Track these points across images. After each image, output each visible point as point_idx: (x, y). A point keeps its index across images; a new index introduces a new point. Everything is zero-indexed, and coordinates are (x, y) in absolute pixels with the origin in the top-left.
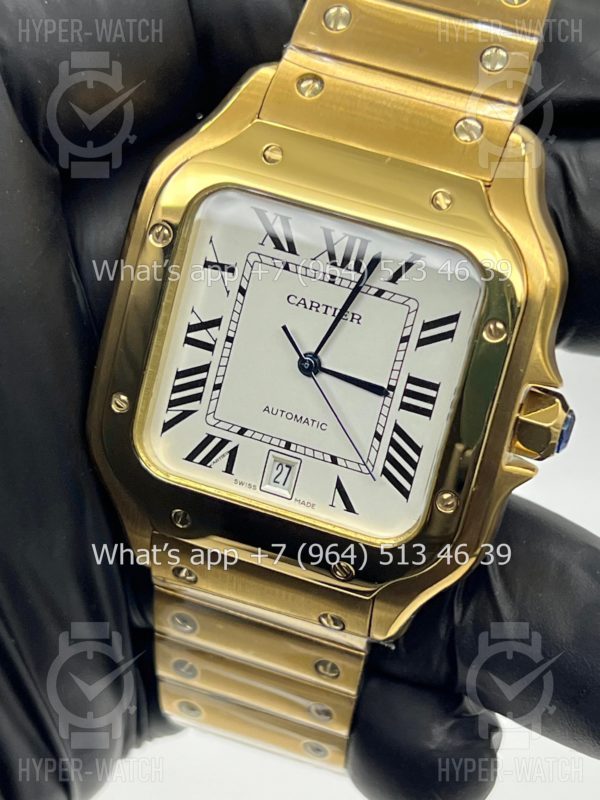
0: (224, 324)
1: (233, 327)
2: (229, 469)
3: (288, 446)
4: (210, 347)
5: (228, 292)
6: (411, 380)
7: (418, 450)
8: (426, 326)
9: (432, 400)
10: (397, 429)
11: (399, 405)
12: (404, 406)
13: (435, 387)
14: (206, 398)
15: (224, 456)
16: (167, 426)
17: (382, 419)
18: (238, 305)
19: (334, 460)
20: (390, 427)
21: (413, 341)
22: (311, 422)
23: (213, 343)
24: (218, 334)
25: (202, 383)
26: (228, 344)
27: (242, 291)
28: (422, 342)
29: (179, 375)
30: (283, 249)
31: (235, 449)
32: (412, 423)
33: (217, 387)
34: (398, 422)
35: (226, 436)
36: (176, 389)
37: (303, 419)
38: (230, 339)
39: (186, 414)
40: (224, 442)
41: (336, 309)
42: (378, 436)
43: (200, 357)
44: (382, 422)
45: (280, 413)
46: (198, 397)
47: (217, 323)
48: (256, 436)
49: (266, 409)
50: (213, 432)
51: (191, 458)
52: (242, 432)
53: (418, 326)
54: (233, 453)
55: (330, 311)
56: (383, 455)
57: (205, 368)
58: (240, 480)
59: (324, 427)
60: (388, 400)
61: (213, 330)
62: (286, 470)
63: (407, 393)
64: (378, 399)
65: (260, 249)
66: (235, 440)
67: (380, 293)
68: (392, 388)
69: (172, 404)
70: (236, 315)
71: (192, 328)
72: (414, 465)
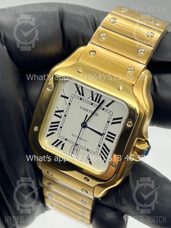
0: (64, 112)
1: (66, 113)
2: (62, 149)
3: (77, 145)
4: (60, 117)
5: (66, 104)
6: (109, 132)
7: (109, 151)
8: (114, 119)
9: (114, 138)
10: (104, 145)
11: (105, 139)
12: (106, 139)
13: (115, 135)
14: (58, 130)
15: (61, 145)
16: (48, 135)
17: (101, 141)
18: (68, 107)
19: (88, 150)
20: (102, 144)
21: (110, 123)
22: (83, 140)
23: (61, 116)
24: (63, 114)
25: (57, 126)
26: (65, 117)
27: (70, 104)
28: (112, 123)
29: (52, 123)
30: (81, 95)
31: (64, 144)
32: (108, 143)
33: (61, 127)
34: (105, 143)
35: (62, 140)
36: (51, 127)
37: (81, 139)
38: (65, 116)
39: (53, 133)
40: (61, 142)
41: (92, 112)
42: (99, 146)
43: (58, 119)
44: (101, 142)
45: (76, 136)
46: (56, 129)
47: (62, 111)
48: (69, 141)
49: (73, 135)
50: (59, 139)
51: (53, 144)
52: (66, 140)
53: (112, 119)
54: (63, 145)
55: (91, 112)
56: (100, 151)
57: (59, 122)
58: (64, 152)
59: (86, 141)
60: (103, 137)
61: (61, 113)
62: (76, 151)
63: (108, 136)
64: (100, 136)
65: (75, 94)
66: (64, 141)
67: (103, 109)
68: (104, 134)
69: (50, 130)
70: (67, 110)
71: (56, 112)
72: (108, 154)
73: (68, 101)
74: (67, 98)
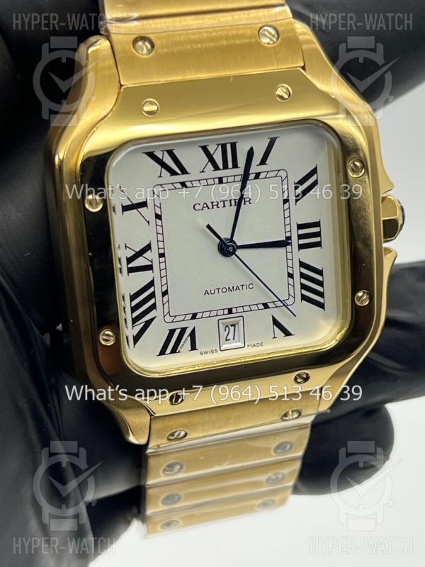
0: (154, 246)
1: (161, 245)
2: (193, 347)
3: (230, 311)
4: (150, 268)
5: (148, 222)
6: (300, 227)
7: (320, 272)
9: (318, 234)
10: (302, 265)
11: (297, 248)
12: (301, 247)
13: (317, 224)
14: (159, 305)
15: (186, 339)
16: (136, 339)
17: (290, 262)
18: (159, 229)
19: (266, 306)
20: (297, 265)
22: (240, 288)
23: (150, 263)
24: (152, 255)
25: (153, 295)
26: (162, 259)
27: (158, 217)
29: (133, 298)
30: (177, 174)
31: (194, 330)
32: (310, 256)
33: (165, 293)
34: (301, 260)
35: (183, 325)
36: (134, 309)
37: (235, 288)
38: (162, 255)
39: (148, 323)
40: (183, 330)
42: (290, 276)
43: (144, 278)
44: (290, 265)
45: (217, 291)
46: (153, 307)
47: (148, 248)
49: (206, 292)
50: (172, 326)
51: (162, 352)
52: (194, 316)
53: (292, 187)
54: (193, 334)
56: (298, 286)
57: (151, 284)
58: (204, 351)
59: (251, 286)
60: (289, 248)
61: (147, 254)
62: (232, 328)
63: (300, 237)
64: (281, 251)
65: (161, 181)
66: (190, 325)
67: (257, 176)
68: (289, 238)
69: (135, 320)
70: (160, 237)
71: (130, 260)
72: (321, 284)
73: (148, 212)
74: (144, 204)
